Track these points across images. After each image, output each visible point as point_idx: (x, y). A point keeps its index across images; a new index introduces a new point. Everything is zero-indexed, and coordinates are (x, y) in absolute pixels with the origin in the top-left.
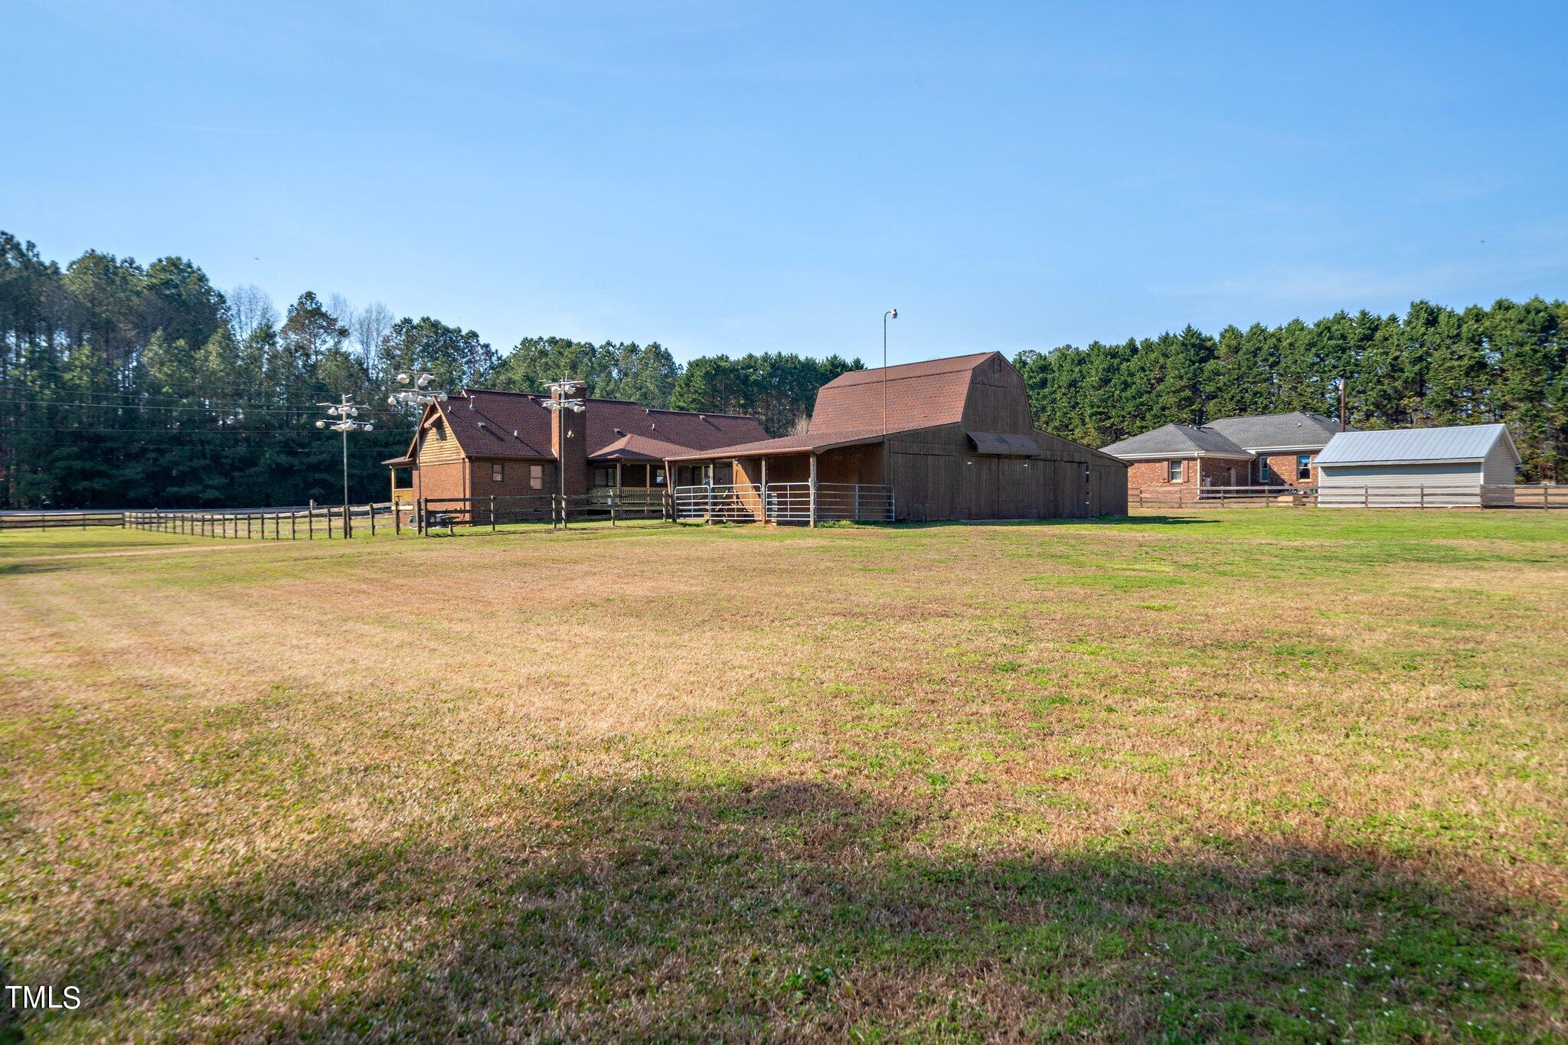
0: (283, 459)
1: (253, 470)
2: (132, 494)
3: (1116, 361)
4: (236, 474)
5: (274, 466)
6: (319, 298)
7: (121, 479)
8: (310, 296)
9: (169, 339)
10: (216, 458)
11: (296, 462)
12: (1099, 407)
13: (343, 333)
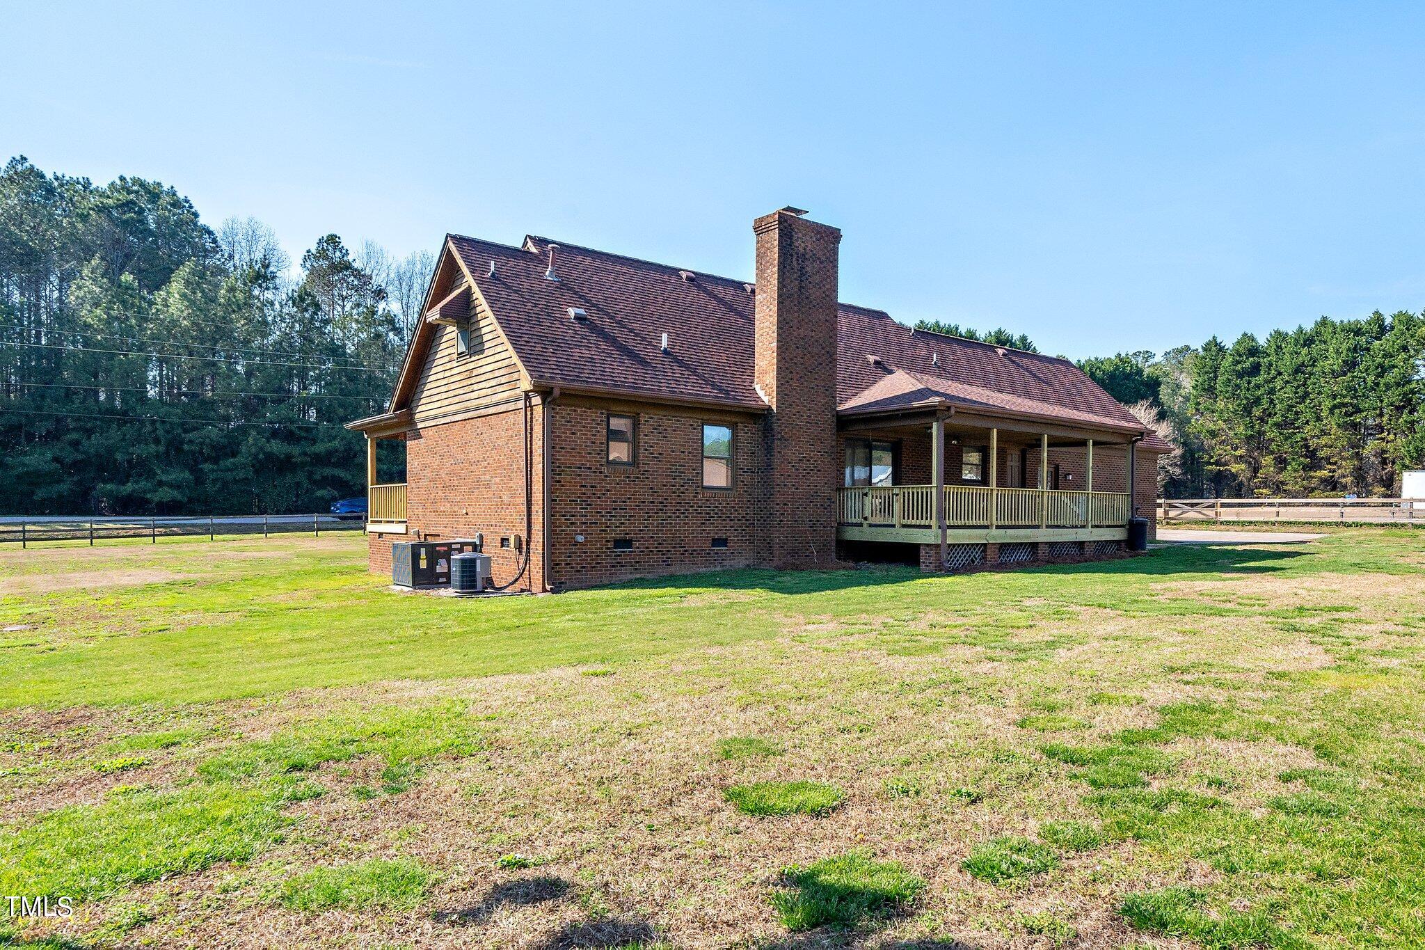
0: (276, 447)
1: (230, 461)
2: (40, 494)
3: (1363, 340)
4: (207, 467)
5: (261, 456)
6: (344, 243)
7: (20, 470)
8: (333, 240)
9: (111, 273)
10: (175, 445)
11: (295, 450)
12: (1344, 397)
13: (380, 294)
